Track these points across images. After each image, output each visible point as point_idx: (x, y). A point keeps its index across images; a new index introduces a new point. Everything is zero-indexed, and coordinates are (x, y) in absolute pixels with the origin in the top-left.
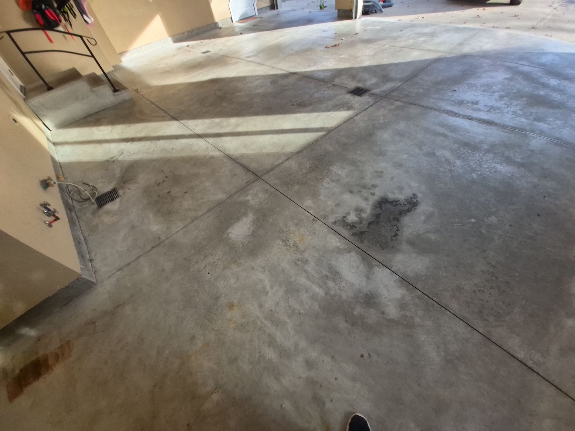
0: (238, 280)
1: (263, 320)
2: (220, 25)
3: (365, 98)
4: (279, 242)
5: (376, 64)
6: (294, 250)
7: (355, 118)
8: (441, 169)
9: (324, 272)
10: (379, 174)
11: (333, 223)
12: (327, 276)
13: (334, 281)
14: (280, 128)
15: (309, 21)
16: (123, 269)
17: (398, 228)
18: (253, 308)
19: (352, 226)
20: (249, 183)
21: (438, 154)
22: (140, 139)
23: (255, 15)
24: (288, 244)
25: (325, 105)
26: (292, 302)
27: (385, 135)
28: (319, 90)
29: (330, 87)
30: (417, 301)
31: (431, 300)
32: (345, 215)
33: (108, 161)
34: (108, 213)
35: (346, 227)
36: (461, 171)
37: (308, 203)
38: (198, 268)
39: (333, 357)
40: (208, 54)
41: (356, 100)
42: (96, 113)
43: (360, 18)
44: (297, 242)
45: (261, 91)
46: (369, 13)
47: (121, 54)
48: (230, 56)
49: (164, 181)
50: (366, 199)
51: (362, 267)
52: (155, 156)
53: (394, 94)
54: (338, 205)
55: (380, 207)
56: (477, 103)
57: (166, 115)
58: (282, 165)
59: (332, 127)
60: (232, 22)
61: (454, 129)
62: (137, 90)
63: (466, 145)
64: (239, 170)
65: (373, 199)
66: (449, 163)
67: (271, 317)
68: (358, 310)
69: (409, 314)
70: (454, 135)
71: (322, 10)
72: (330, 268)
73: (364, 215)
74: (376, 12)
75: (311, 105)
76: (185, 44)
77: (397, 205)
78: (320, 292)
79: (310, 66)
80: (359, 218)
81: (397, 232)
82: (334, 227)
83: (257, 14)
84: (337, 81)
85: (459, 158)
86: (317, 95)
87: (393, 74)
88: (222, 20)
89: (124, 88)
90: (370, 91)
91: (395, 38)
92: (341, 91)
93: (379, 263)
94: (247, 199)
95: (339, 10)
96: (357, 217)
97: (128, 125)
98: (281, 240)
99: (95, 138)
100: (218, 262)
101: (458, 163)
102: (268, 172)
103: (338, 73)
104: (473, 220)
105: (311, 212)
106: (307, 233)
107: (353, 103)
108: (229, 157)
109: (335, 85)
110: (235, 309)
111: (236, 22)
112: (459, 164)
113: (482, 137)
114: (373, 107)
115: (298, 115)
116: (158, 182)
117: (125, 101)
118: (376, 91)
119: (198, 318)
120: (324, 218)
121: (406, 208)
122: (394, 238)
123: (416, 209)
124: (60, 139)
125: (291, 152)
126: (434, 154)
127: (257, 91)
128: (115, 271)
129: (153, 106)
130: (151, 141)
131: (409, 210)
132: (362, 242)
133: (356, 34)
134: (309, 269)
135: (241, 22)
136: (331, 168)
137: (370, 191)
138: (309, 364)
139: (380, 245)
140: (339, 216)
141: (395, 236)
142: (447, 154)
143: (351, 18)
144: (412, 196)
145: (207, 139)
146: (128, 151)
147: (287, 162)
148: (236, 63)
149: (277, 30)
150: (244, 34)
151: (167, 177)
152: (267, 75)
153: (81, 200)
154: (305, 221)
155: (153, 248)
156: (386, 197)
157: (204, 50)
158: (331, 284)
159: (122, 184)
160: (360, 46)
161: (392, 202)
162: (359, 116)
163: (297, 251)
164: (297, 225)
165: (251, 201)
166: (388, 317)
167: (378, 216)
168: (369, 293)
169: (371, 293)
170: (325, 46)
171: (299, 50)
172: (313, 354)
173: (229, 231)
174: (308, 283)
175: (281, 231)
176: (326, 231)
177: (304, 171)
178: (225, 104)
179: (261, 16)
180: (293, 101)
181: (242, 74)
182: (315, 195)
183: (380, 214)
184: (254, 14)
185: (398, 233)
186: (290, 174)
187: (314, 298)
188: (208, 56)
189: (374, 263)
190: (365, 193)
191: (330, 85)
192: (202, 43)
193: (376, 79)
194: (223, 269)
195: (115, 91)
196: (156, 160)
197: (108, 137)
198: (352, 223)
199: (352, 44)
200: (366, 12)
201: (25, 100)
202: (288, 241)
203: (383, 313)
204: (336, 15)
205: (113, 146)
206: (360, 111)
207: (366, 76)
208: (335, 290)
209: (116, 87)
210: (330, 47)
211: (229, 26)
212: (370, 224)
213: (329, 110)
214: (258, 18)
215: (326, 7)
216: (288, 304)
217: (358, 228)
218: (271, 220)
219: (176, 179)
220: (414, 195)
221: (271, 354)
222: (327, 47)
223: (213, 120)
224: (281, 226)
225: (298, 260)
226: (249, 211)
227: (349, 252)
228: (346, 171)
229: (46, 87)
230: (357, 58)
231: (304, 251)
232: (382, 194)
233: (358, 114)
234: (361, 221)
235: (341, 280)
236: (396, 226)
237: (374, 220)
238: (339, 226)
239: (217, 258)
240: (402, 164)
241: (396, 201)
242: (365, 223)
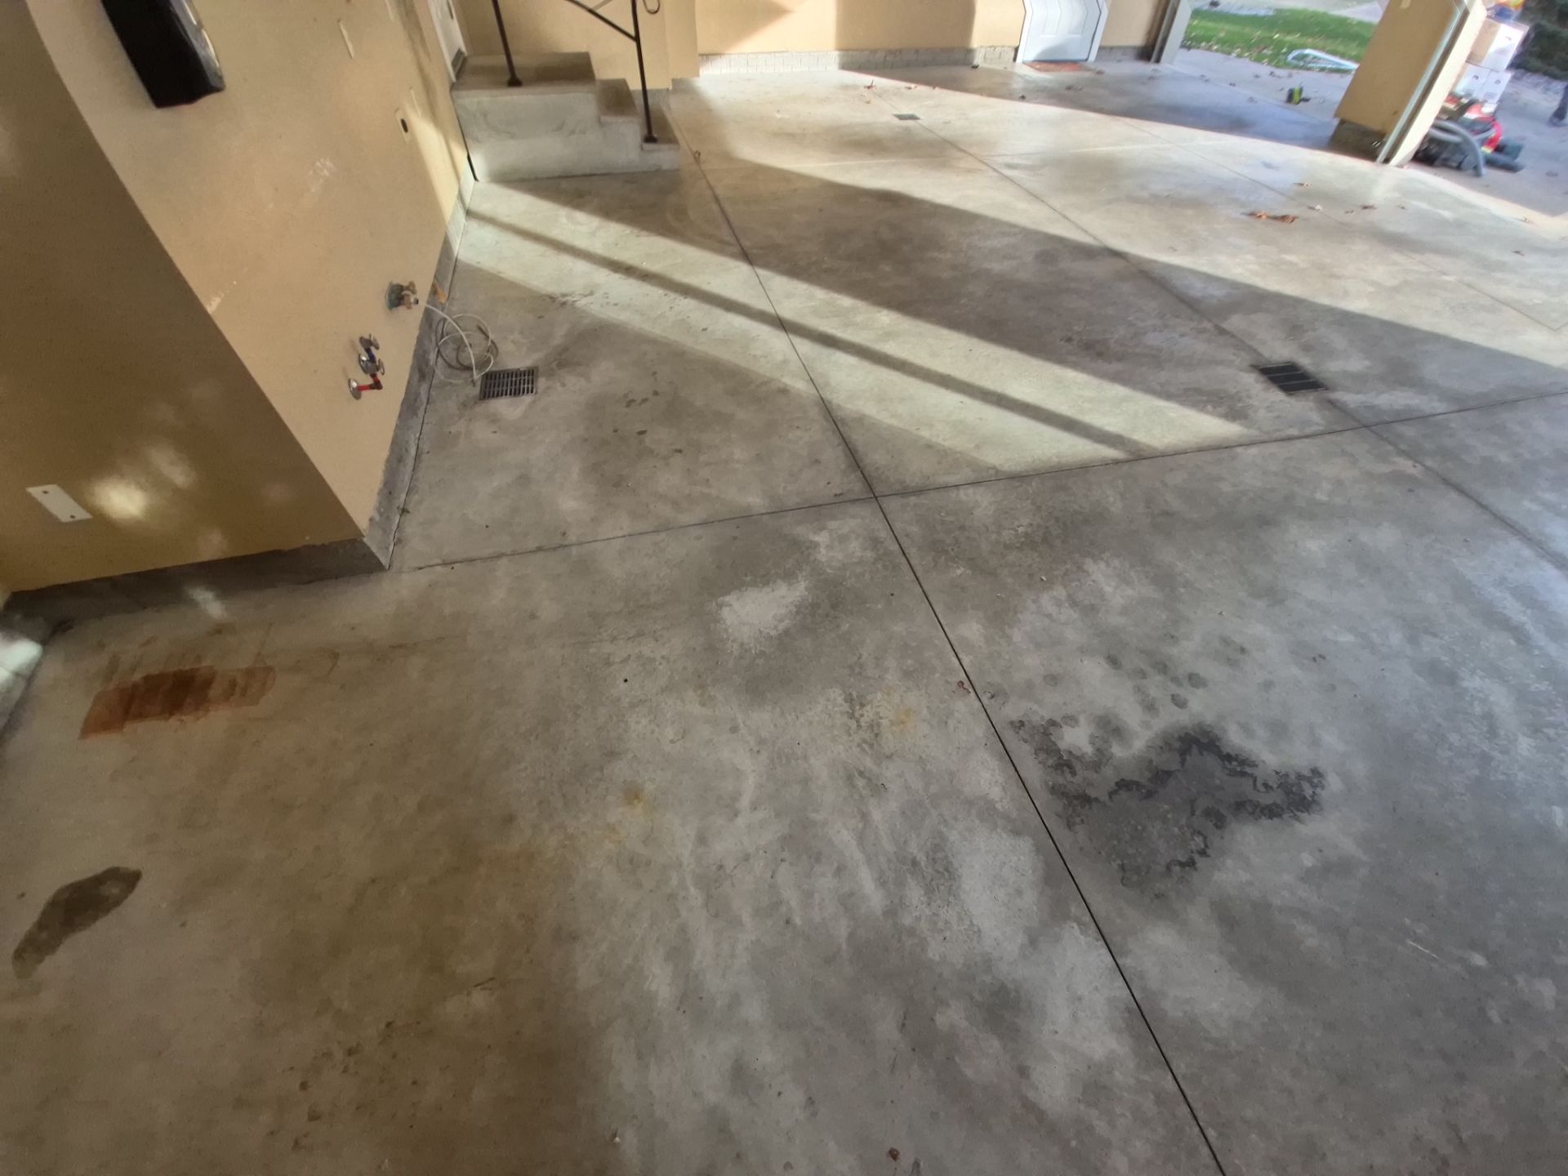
0: (683, 737)
1: (689, 881)
2: (978, 60)
3: (1302, 407)
4: (836, 694)
5: (1387, 317)
6: (865, 741)
7: (1239, 450)
8: (1454, 738)
9: (914, 849)
10: (1232, 653)
11: (1012, 723)
12: (915, 863)
13: (929, 891)
14: (999, 390)
15: (1235, 123)
16: (455, 566)
17: (1206, 846)
18: (680, 834)
19: (1064, 763)
20: (840, 501)
21: (1465, 684)
22: (646, 276)
23: (1087, 60)
24: (857, 715)
25: (1163, 376)
26: (785, 874)
27: (1314, 544)
28: (1166, 326)
29: (1203, 331)
30: (1148, 1105)
31: (1197, 1129)
32: (1058, 720)
33: (552, 298)
34: (494, 419)
35: (1042, 756)
36: (1521, 776)
37: (971, 630)
38: (609, 655)
39: (811, 1101)
40: (910, 123)
41: (1269, 399)
42: (585, 176)
43: (1400, 166)
44: (884, 722)
45: (997, 267)
46: (1437, 163)
47: (708, 56)
48: (963, 147)
49: (645, 400)
50: (1150, 707)
51: (1030, 899)
52: (657, 331)
53: (1409, 431)
54: (1053, 680)
55: (1183, 753)
57: (732, 240)
58: (953, 494)
59: (1150, 448)
60: (1015, 59)
62: (699, 154)
64: (833, 455)
65: (1170, 718)
66: (1493, 732)
67: (712, 881)
68: (953, 1017)
69: (1101, 1127)
71: (1290, 106)
72: (937, 848)
73: (1117, 751)
74: (1459, 168)
75: (1120, 358)
76: (866, 79)
77: (1243, 774)
78: (874, 898)
79: (1173, 249)
80: (1101, 751)
81: (1196, 857)
82: (1009, 736)
83: (1092, 57)
84: (1235, 322)
85: (1535, 730)
86: (1153, 339)
87: (1431, 370)
88: (990, 47)
89: (672, 140)
90: (1327, 389)
91: (1490, 267)
92: (1234, 354)
93: (1088, 918)
94: (817, 538)
95: (1342, 122)
96: (1092, 743)
97: (636, 231)
98: (844, 692)
99: (555, 233)
100: (660, 664)
101: (1525, 745)
102: (905, 492)
103: (1253, 300)
104: (1479, 960)
105: (966, 661)
106: (925, 711)
107: (1256, 403)
108: (827, 409)
109: (1222, 332)
110: (639, 808)
111: (1024, 63)
112: (1525, 753)
114: (1318, 441)
115: (1070, 374)
116: (630, 397)
117: (658, 172)
118: (1350, 399)
119: (544, 778)
120: (993, 697)
121: (1266, 799)
122: (1177, 869)
123: (1298, 819)
124: (484, 207)
125: (994, 468)
126: (1452, 678)
127: (987, 266)
128: (439, 561)
129: (715, 207)
130: (666, 292)
131: (1272, 812)
132: (1070, 826)
133: (1365, 208)
134: (876, 815)
135: (1038, 66)
136: (1089, 565)
137: (1174, 689)
138: (741, 1077)
139: (1122, 867)
140: (1041, 713)
141: (1182, 865)
142: (1501, 700)
143: (1370, 154)
144: (1307, 773)
145: (797, 340)
146: (606, 293)
147: (971, 491)
148: (969, 171)
149: (1128, 120)
150: (1028, 101)
151: (656, 393)
152: (1036, 233)
153: (454, 363)
154: (937, 675)
155: (540, 549)
156: (1216, 731)
157: (905, 111)
158: (915, 894)
159: (554, 365)
160: (1360, 246)
161: (1229, 758)
162: (1253, 451)
163: (871, 746)
164: (907, 674)
165: (823, 550)
166: (1031, 1095)
167: (1161, 776)
168: (1011, 986)
169: (1017, 991)
170: (1248, 210)
171: (1166, 194)
172: (766, 1057)
173: (727, 599)
174: (854, 853)
175: (857, 670)
176: (981, 735)
177: (1007, 535)
178: (887, 269)
179: (1101, 67)
180: (1076, 328)
181: (969, 206)
182: (1000, 618)
183: (1169, 774)
184: (1085, 57)
185: (1201, 862)
186: (962, 528)
187: (849, 901)
188: (907, 130)
189: (1076, 909)
190: (1156, 687)
191: (1208, 325)
192: (909, 91)
193: (1367, 363)
194: (663, 690)
195: (650, 139)
196: (653, 341)
197: (581, 243)
198: (1070, 752)
199: (1341, 232)
200: (1426, 157)
201: (453, 87)
202: (862, 705)
203: (1023, 1071)
204: (1330, 132)
205: (581, 266)
206: (1265, 437)
207: (1337, 341)
208: (918, 919)
209: (655, 131)
210: (1264, 217)
211: (1000, 67)
212: (1124, 785)
213: (1168, 396)
214: (1089, 70)
215: (1306, 100)
216: (772, 877)
217: (1078, 779)
218: (845, 627)
219: (674, 410)
220: (1316, 772)
221: (660, 982)
222: (1252, 214)
223: (836, 296)
224: (865, 655)
225: (861, 774)
226: (804, 573)
227: (1016, 833)
228: (1130, 592)
229: (507, 77)
230: (1333, 276)
231: (889, 757)
232: (1209, 718)
233: (1252, 444)
234: (1101, 759)
235: (951, 899)
236: (1205, 838)
237: (1143, 781)
238: (1026, 741)
239: (664, 653)
240: (1323, 657)
241: (1244, 762)
242: (1109, 775)
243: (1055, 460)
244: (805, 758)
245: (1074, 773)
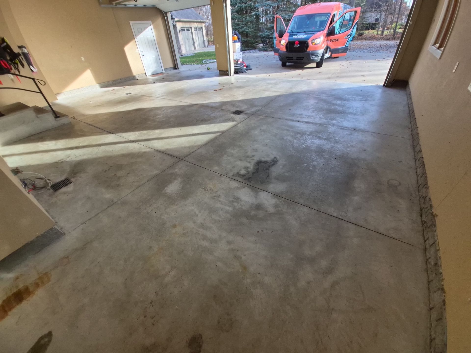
0: (177, 212)
1: (197, 229)
2: (138, 78)
3: (242, 116)
5: (246, 99)
6: (211, 192)
7: (237, 125)
8: (287, 145)
9: (231, 199)
10: (256, 150)
11: (232, 176)
12: (233, 201)
13: (237, 202)
15: (201, 76)
16: (86, 223)
18: (190, 225)
19: (244, 176)
20: (175, 163)
21: (285, 139)
23: (163, 72)
24: (206, 190)
25: (218, 120)
26: (213, 216)
27: (256, 132)
28: (213, 112)
29: (220, 111)
30: (283, 203)
32: (239, 171)
34: (65, 193)
35: (240, 177)
36: (297, 145)
37: (216, 168)
38: (147, 212)
40: (130, 94)
41: (237, 117)
43: (234, 75)
44: (212, 188)
45: (174, 114)
46: (239, 73)
49: (109, 169)
50: (250, 162)
51: (252, 193)
53: (258, 113)
54: (234, 167)
55: (258, 165)
56: (302, 115)
57: (102, 131)
58: (196, 152)
59: (224, 131)
60: (146, 76)
61: (291, 127)
62: (75, 117)
63: (299, 133)
64: (166, 157)
65: (253, 162)
66: (291, 142)
67: (202, 226)
68: (253, 213)
69: (280, 209)
70: (292, 129)
72: (234, 197)
73: (249, 170)
74: (243, 72)
75: (209, 120)
77: (267, 163)
78: (230, 209)
79: (206, 100)
80: (247, 171)
81: (268, 175)
82: (233, 177)
83: (164, 71)
84: (224, 108)
85: (296, 139)
86: (213, 115)
87: (256, 103)
88: (139, 74)
90: (244, 112)
93: (261, 190)
94: (176, 171)
95: (219, 71)
96: (245, 171)
98: (201, 188)
100: (161, 206)
101: (295, 141)
102: (187, 156)
103: (225, 104)
104: (306, 165)
105: (218, 172)
106: (217, 182)
107: (235, 118)
108: (158, 151)
109: (223, 110)
110: (178, 227)
111: (149, 76)
113: (306, 129)
114: (247, 119)
115: (202, 126)
116: (104, 170)
117: (64, 125)
118: (248, 112)
120: (226, 174)
121: (271, 164)
122: (267, 178)
123: (276, 163)
125: (200, 145)
126: (283, 139)
127: (171, 115)
128: (80, 224)
129: (91, 126)
130: (93, 148)
131: (273, 165)
132: (250, 182)
133: (232, 84)
134: (221, 200)
135: (153, 76)
136: (227, 150)
137: (251, 159)
138: (229, 243)
139: (260, 182)
140: (235, 171)
142: (290, 138)
143: (228, 75)
144: (274, 158)
145: (140, 143)
146: (74, 155)
147: (199, 150)
148: (153, 100)
149: (180, 81)
150: (156, 83)
151: (111, 167)
152: (177, 106)
154: (215, 177)
155: (109, 207)
156: (260, 160)
157: (127, 93)
158: (235, 204)
159: (72, 175)
160: (235, 90)
161: (264, 162)
162: (240, 124)
163: (213, 192)
164: (210, 180)
165: (178, 172)
166: (269, 212)
167: (257, 169)
168: (257, 204)
169: (259, 204)
170: (214, 90)
171: (197, 92)
172: (231, 238)
173: (165, 189)
174: (222, 206)
175: (201, 184)
176: (229, 180)
177: (211, 153)
178: (150, 123)
179: (167, 73)
180: (198, 119)
182: (219, 164)
183: (258, 168)
185: (269, 175)
186: (202, 156)
187: (227, 212)
188: (130, 96)
189: (259, 190)
190: (249, 160)
192: (124, 88)
193: (247, 106)
194: (165, 209)
198: (243, 174)
199: (231, 89)
202: (206, 188)
203: (266, 211)
204: (219, 73)
206: (240, 122)
207: (241, 105)
208: (239, 206)
210: (217, 91)
211: (144, 78)
212: (253, 173)
213: (221, 122)
214: (165, 74)
215: (211, 69)
216: (212, 218)
217: (247, 176)
218: (193, 180)
219: (119, 167)
221: (205, 243)
223: (142, 132)
224: (200, 181)
225: (214, 196)
226: (178, 177)
227: (244, 188)
228: (236, 151)
230: (234, 96)
231: (217, 191)
232: (258, 159)
233: (239, 124)
234: (248, 172)
235: (241, 201)
236: (268, 172)
237: (256, 171)
238: (236, 177)
239: (160, 204)
240: (267, 145)
241: (266, 161)
242: (251, 173)
243: (210, 139)
244: (203, 201)
245: (246, 176)
